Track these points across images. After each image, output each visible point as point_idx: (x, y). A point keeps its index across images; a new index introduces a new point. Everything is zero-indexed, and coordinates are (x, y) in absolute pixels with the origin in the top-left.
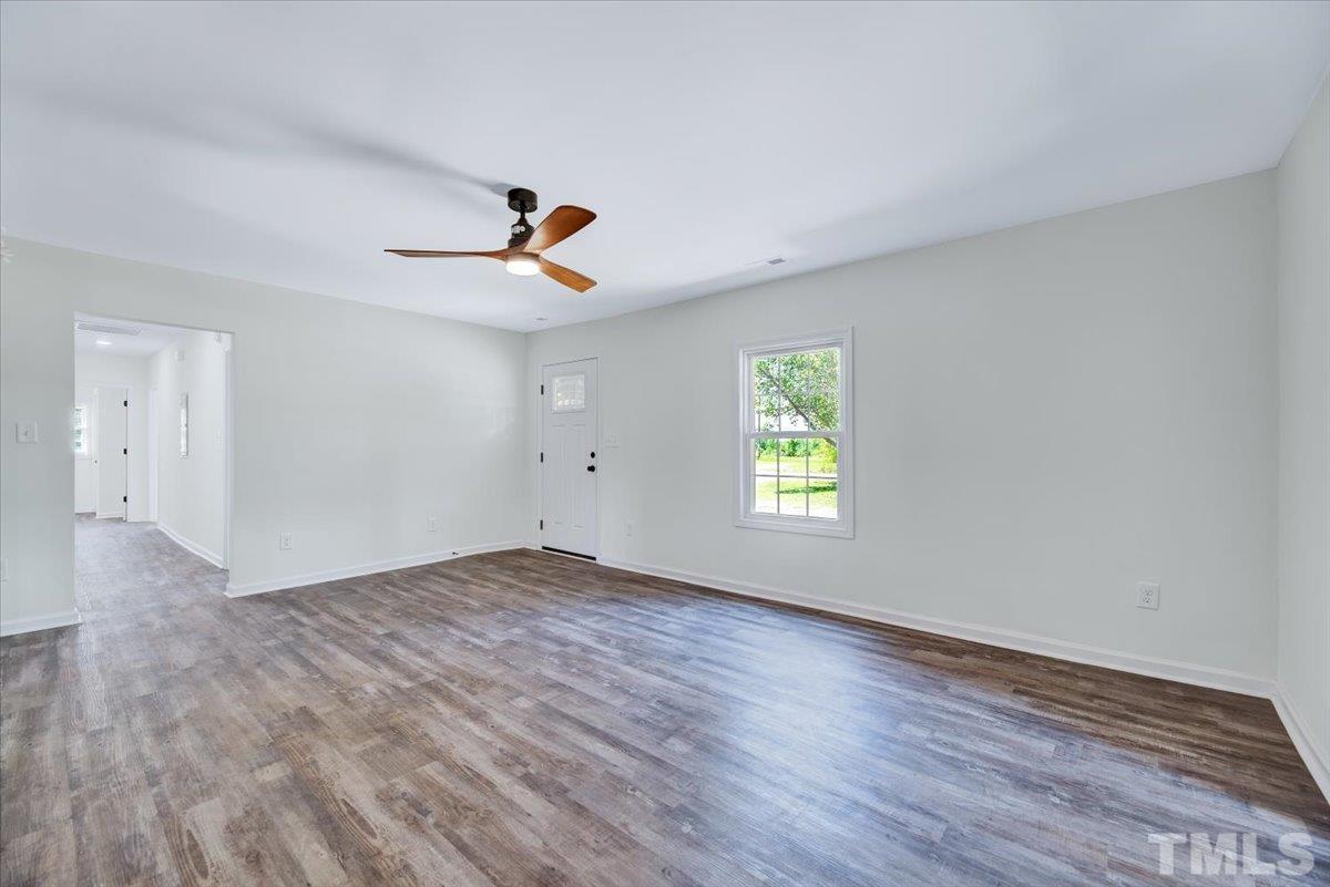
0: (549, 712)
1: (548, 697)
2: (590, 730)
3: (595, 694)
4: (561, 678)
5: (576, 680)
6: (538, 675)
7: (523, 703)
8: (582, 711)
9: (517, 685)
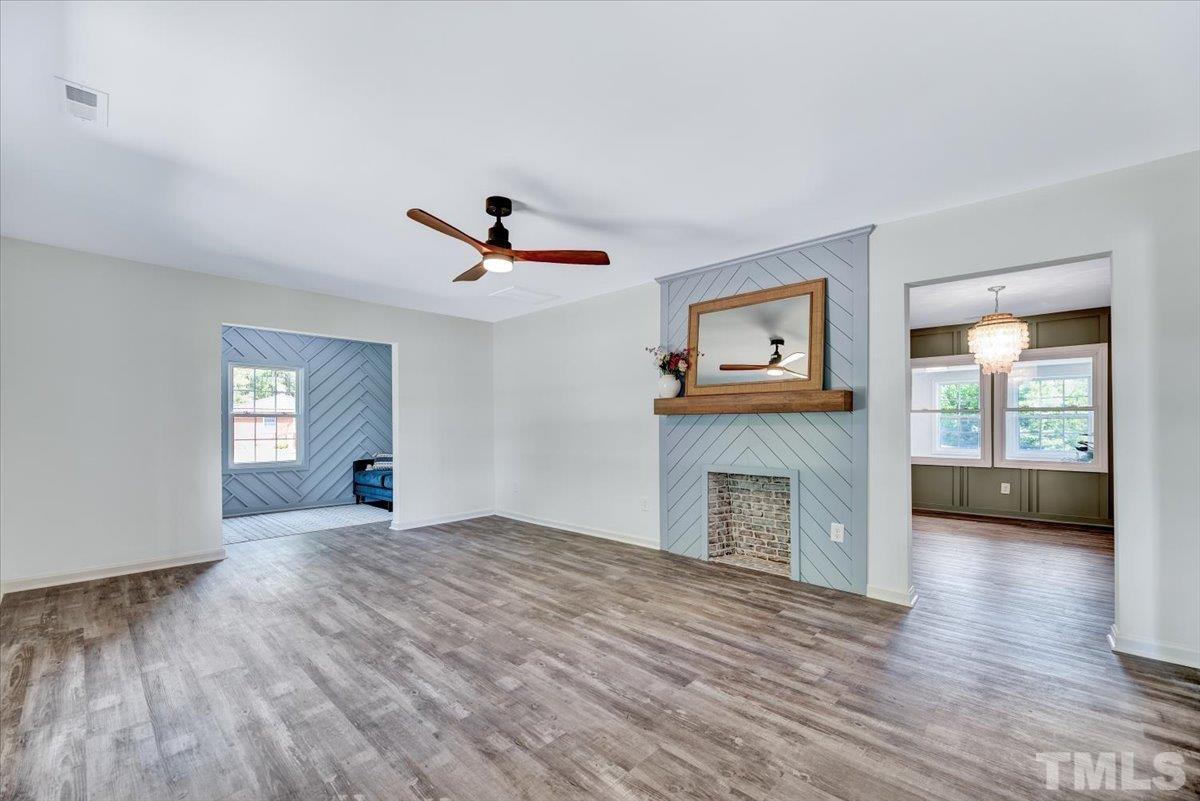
0: (482, 598)
1: (478, 605)
2: (458, 589)
3: (445, 606)
4: (468, 619)
5: (455, 617)
6: (485, 621)
7: (498, 603)
8: (459, 597)
9: (502, 613)
